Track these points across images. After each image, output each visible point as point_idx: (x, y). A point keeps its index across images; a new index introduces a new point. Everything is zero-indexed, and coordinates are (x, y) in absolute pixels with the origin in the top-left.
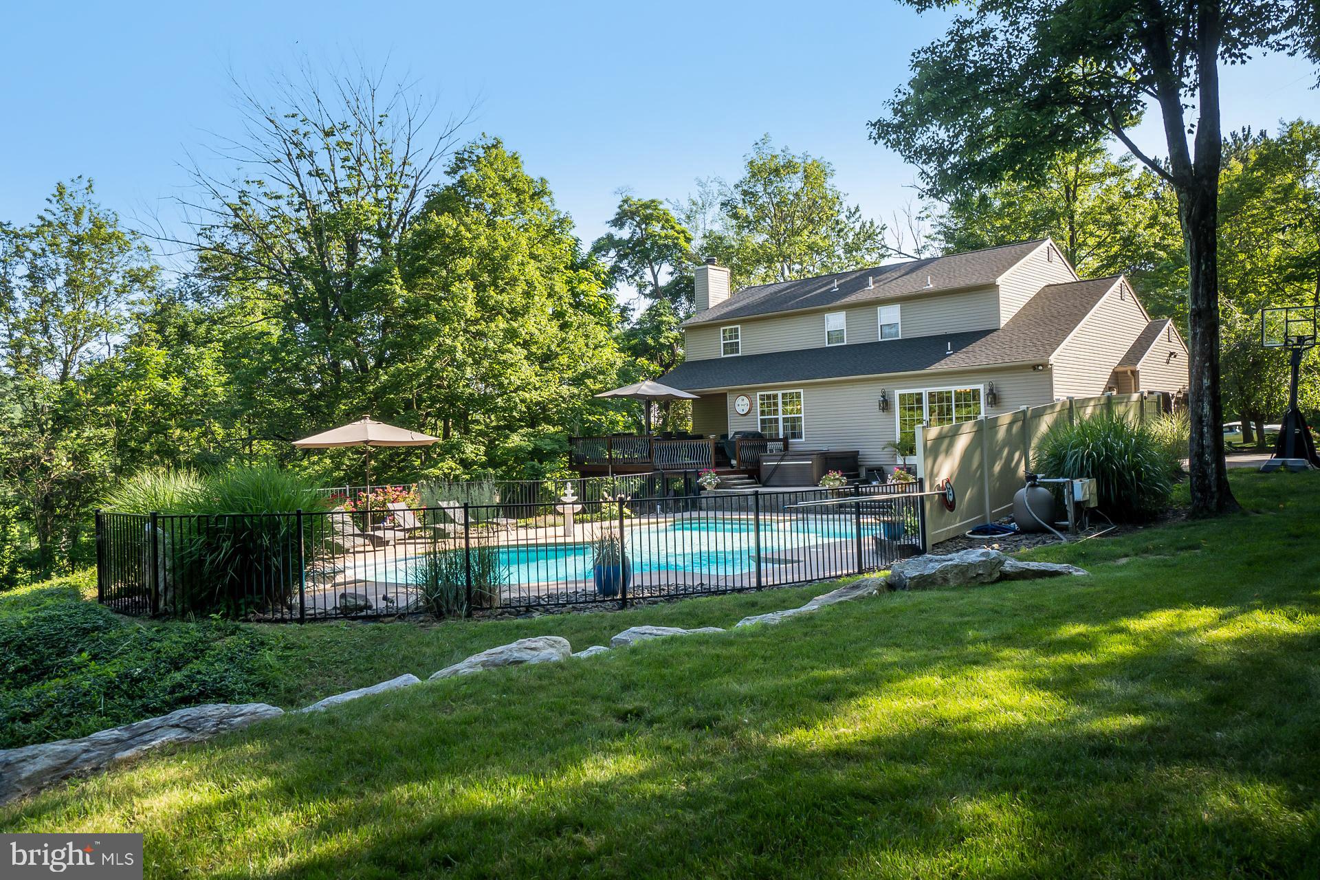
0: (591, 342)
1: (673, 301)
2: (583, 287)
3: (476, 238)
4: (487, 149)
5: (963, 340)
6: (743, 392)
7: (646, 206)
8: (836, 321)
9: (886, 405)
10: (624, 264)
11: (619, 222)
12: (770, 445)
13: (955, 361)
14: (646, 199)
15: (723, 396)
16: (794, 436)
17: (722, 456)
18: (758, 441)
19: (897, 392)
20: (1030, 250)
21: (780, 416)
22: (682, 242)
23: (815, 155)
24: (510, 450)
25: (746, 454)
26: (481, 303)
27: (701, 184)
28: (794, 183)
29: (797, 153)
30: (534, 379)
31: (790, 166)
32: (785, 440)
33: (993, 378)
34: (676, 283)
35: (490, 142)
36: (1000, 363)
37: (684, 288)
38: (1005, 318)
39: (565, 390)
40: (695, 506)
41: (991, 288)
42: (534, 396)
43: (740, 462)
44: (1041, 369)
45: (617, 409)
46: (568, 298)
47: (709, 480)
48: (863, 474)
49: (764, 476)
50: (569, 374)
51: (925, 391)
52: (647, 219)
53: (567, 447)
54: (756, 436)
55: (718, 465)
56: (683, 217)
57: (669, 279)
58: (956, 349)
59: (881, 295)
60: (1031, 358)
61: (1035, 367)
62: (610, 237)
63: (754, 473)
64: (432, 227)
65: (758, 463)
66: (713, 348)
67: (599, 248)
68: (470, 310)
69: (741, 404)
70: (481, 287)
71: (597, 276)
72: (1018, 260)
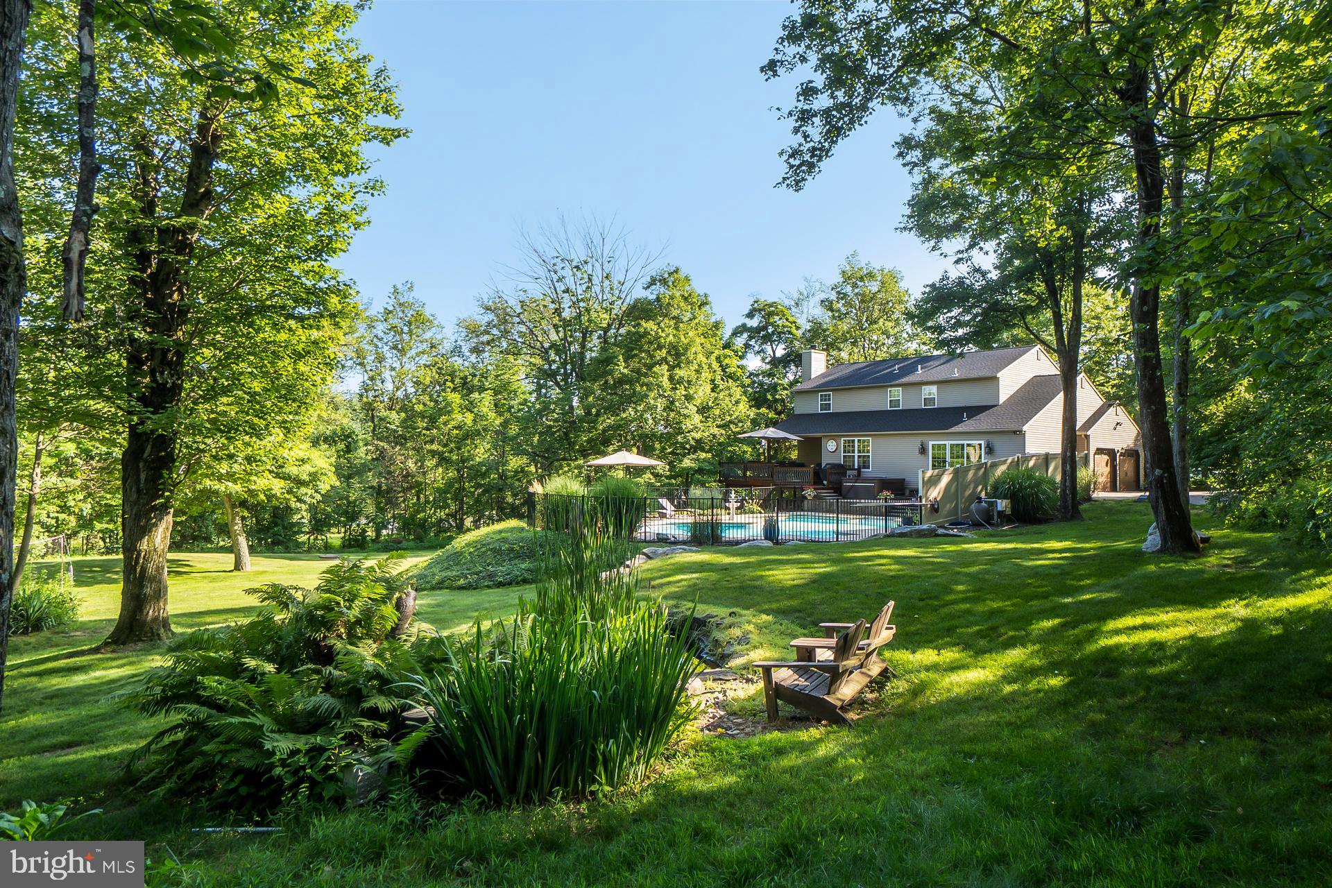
0: (733, 400)
1: (785, 367)
2: (727, 361)
3: (668, 335)
4: (670, 274)
5: (974, 411)
6: (833, 438)
7: (771, 305)
8: (896, 393)
9: (923, 450)
10: (752, 342)
11: (750, 315)
12: (849, 472)
13: (967, 425)
14: (770, 301)
15: (819, 439)
16: (864, 467)
17: (818, 478)
18: (841, 469)
19: (931, 443)
20: (1024, 353)
21: (856, 454)
22: (794, 330)
23: (888, 267)
24: (683, 469)
25: (833, 478)
26: (671, 378)
27: (806, 280)
28: (874, 287)
29: (876, 265)
30: (700, 425)
31: (871, 275)
32: (859, 470)
33: (989, 437)
34: (788, 355)
35: (673, 269)
36: (994, 428)
37: (794, 358)
38: (1003, 398)
39: (716, 431)
40: (800, 508)
41: (995, 379)
42: (698, 436)
43: (829, 482)
44: (1019, 434)
45: (748, 444)
46: (719, 371)
47: (809, 493)
48: (907, 493)
49: (844, 491)
50: (719, 422)
51: (948, 443)
52: (771, 314)
53: (719, 469)
54: (839, 466)
55: (815, 483)
56: (793, 303)
57: (784, 352)
58: (969, 417)
59: (925, 379)
60: (1013, 427)
61: (1015, 432)
62: (744, 325)
63: (838, 490)
64: (642, 330)
65: (840, 483)
66: (814, 406)
67: (736, 333)
68: (666, 383)
69: (831, 445)
70: (671, 368)
71: (736, 352)
72: (1015, 359)
